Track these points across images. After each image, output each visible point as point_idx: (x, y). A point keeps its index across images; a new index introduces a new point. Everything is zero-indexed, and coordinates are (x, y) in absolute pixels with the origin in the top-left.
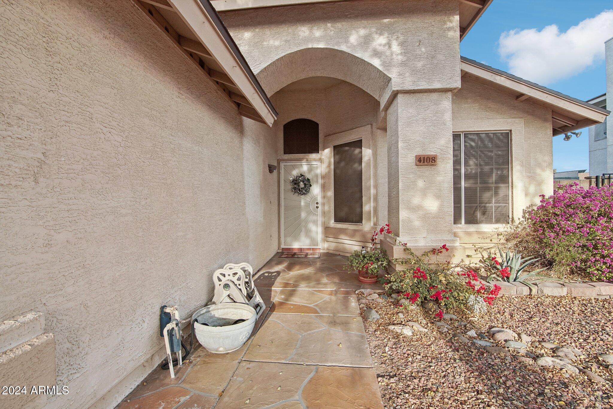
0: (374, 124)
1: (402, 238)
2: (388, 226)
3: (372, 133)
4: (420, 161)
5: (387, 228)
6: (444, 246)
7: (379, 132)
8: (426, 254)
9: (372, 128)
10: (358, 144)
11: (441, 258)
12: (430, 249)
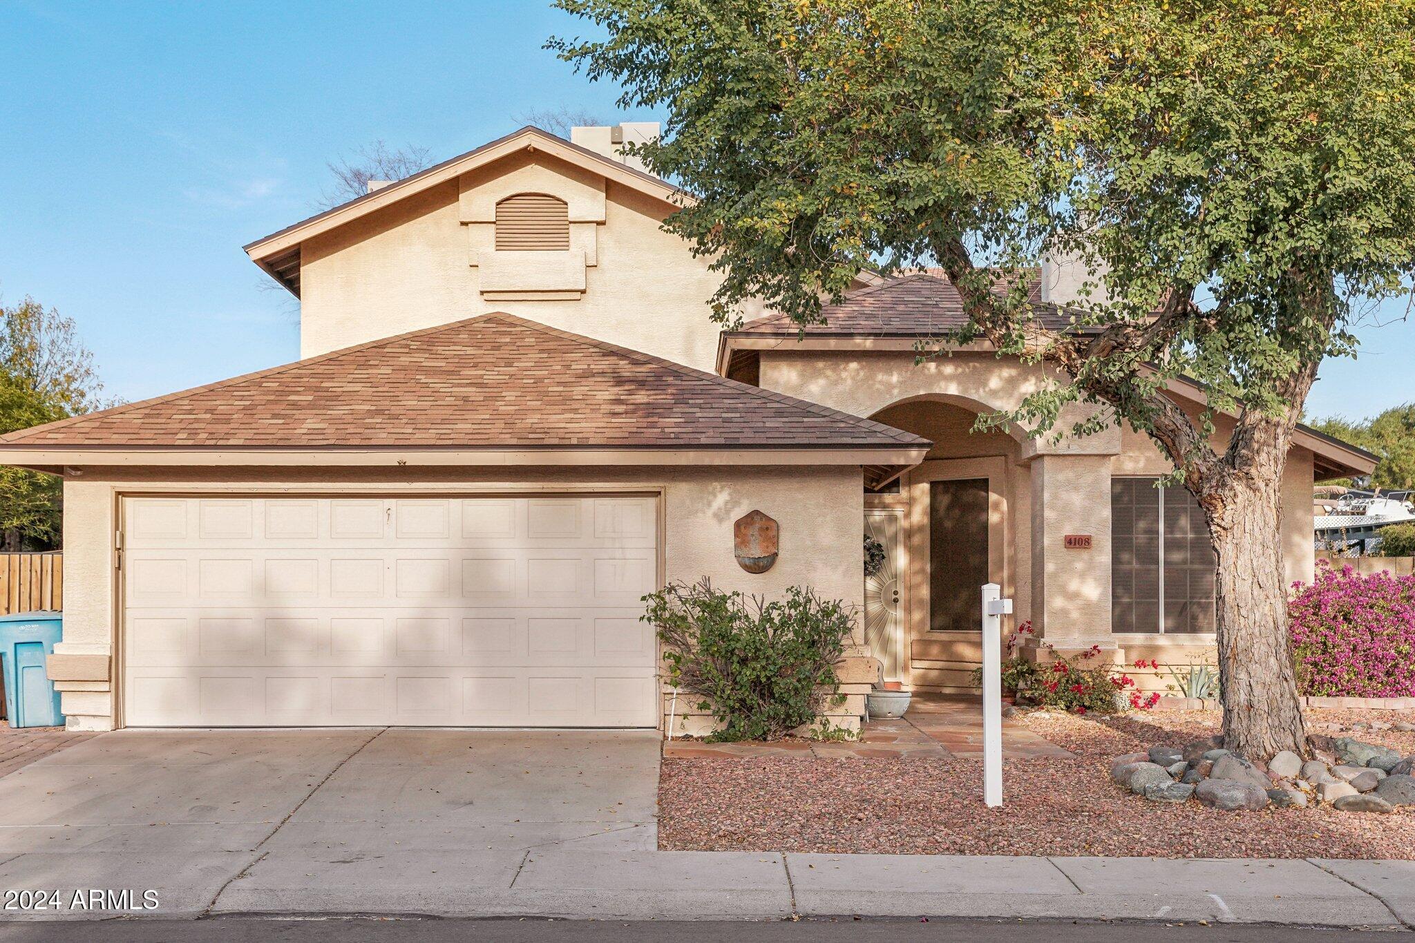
0: (1011, 456)
1: (1047, 639)
2: (1029, 623)
3: (1007, 471)
4: (1070, 542)
5: (1027, 625)
6: (1095, 647)
7: (1019, 470)
8: (1075, 658)
9: (1006, 462)
10: (984, 484)
11: (1093, 664)
12: (1082, 652)
